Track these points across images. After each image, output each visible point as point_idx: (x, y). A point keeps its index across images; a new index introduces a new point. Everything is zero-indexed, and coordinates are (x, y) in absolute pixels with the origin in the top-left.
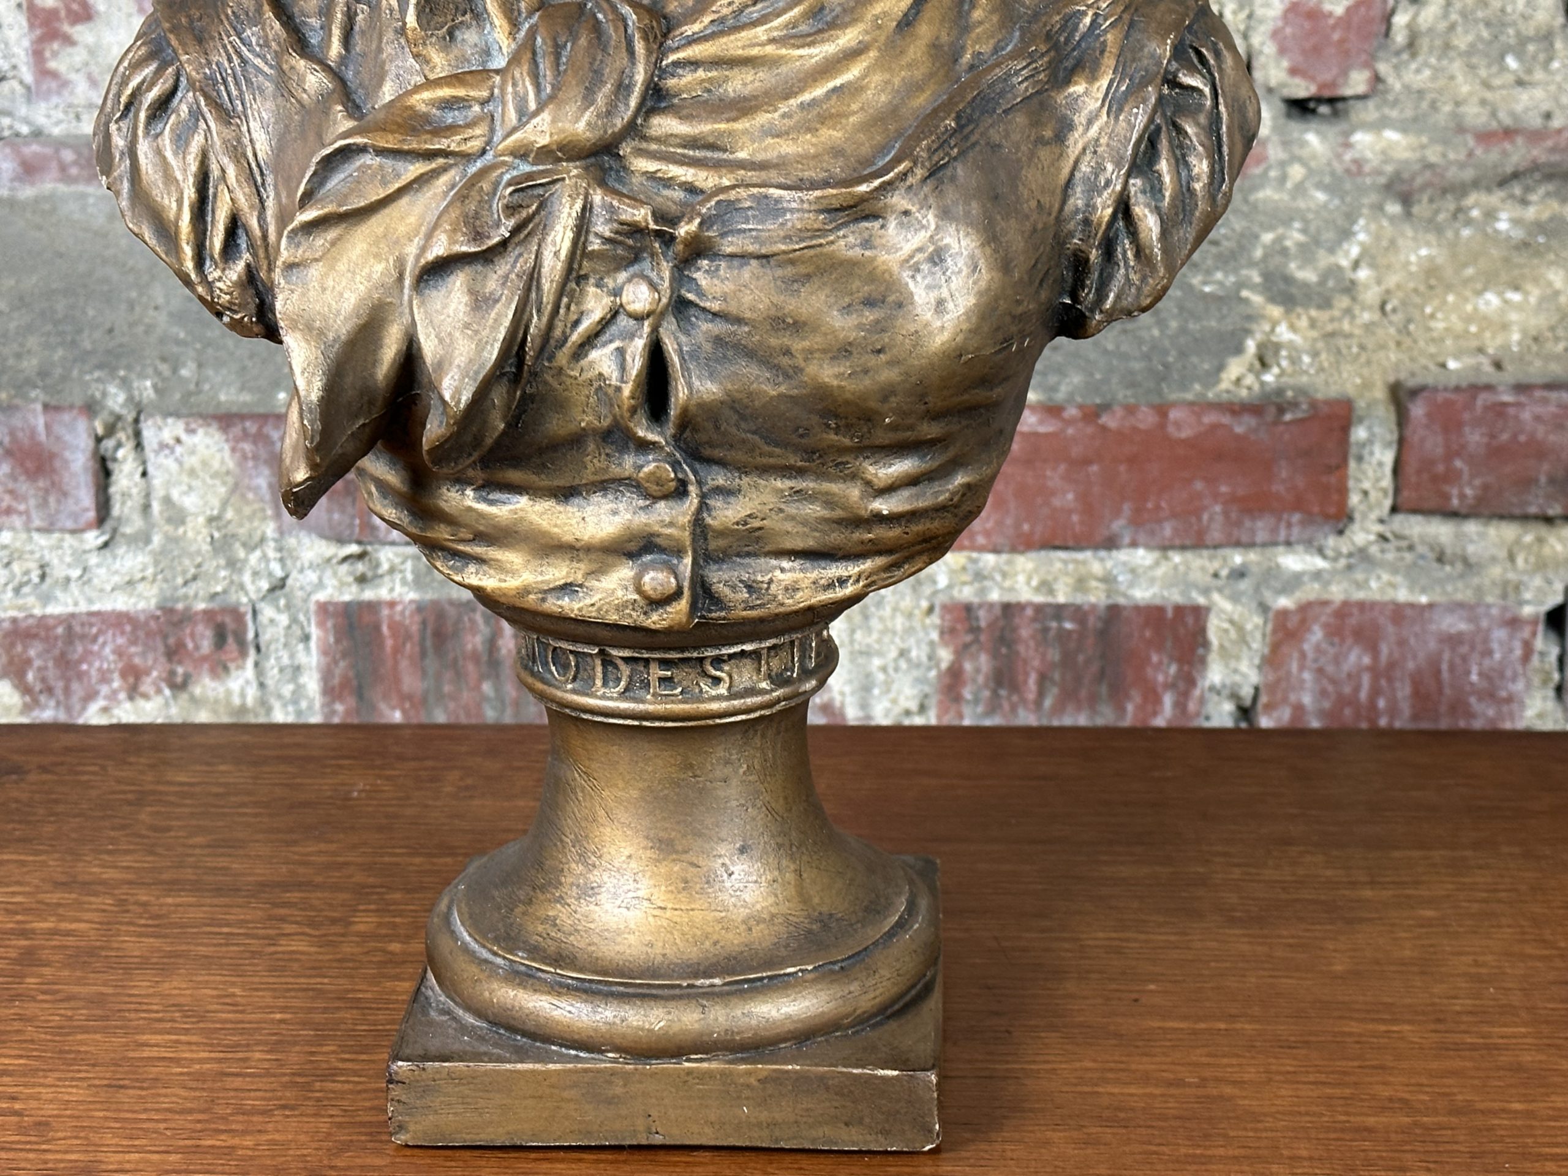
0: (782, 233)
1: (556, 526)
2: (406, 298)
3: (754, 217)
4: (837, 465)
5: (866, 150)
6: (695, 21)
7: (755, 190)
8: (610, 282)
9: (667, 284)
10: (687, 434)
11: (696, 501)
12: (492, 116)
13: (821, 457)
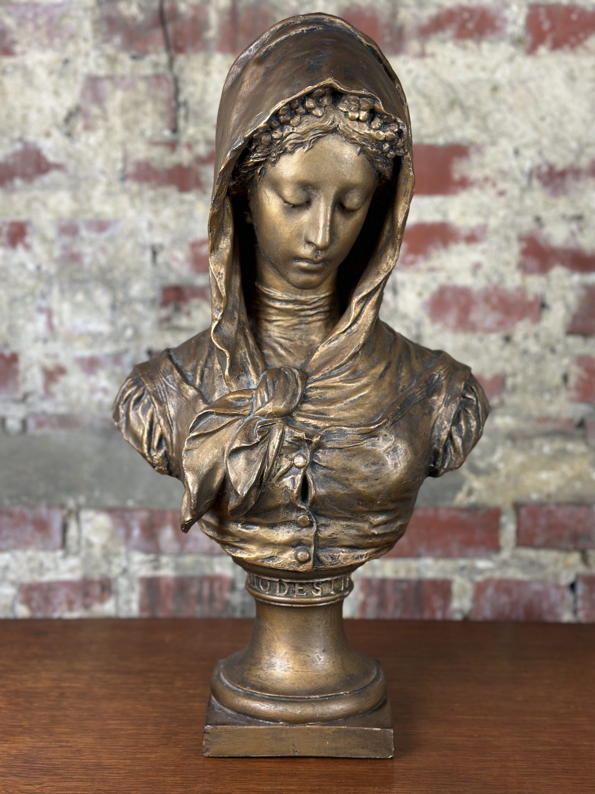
0: (346, 441)
1: (269, 536)
2: (225, 460)
3: (337, 436)
4: (361, 517)
5: (372, 415)
6: (316, 375)
7: (338, 427)
8: (290, 456)
9: (309, 457)
10: (314, 506)
11: (315, 528)
12: (253, 403)
13: (356, 514)
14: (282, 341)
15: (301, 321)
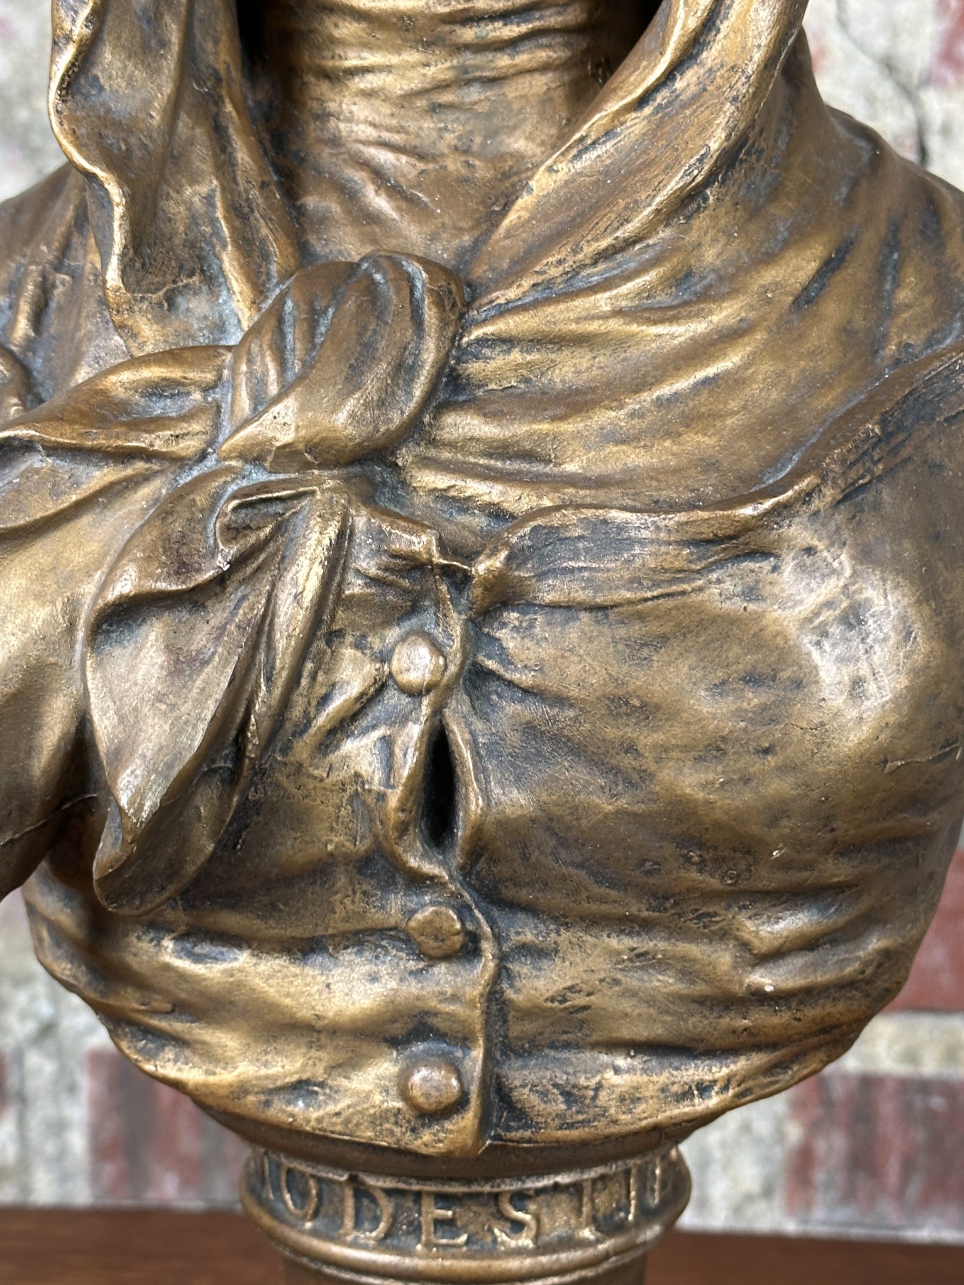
0: (627, 575)
1: (288, 995)
2: (77, 656)
3: (587, 550)
4: (699, 917)
5: (749, 463)
6: (510, 285)
7: (589, 513)
8: (374, 641)
9: (457, 645)
10: (482, 865)
11: (492, 964)
12: (219, 408)
13: (676, 904)
14: (385, 157)
15: (465, 70)
